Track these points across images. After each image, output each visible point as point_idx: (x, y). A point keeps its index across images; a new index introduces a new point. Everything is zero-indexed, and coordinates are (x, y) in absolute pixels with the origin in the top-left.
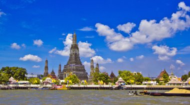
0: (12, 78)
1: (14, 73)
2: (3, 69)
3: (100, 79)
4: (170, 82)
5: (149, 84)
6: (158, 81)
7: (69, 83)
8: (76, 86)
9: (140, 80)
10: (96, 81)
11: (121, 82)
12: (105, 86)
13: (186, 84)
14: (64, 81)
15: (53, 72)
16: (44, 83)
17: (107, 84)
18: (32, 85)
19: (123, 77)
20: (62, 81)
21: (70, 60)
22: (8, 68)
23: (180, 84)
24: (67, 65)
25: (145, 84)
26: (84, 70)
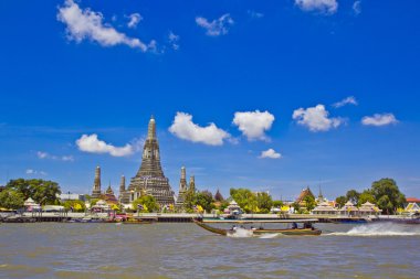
0: (30, 200)
1: (35, 191)
2: (13, 184)
3: (198, 203)
4: (316, 209)
5: (282, 212)
6: (296, 207)
7: (141, 210)
8: (154, 215)
9: (266, 206)
10: (190, 207)
11: (233, 209)
12: (206, 215)
13: (343, 213)
14: (130, 206)
15: (110, 190)
16: (92, 210)
17: (209, 212)
18: (70, 214)
19: (237, 199)
20: (126, 206)
21: (142, 168)
22: (22, 181)
23: (333, 212)
24: (137, 176)
25: (276, 213)
26: (167, 188)
